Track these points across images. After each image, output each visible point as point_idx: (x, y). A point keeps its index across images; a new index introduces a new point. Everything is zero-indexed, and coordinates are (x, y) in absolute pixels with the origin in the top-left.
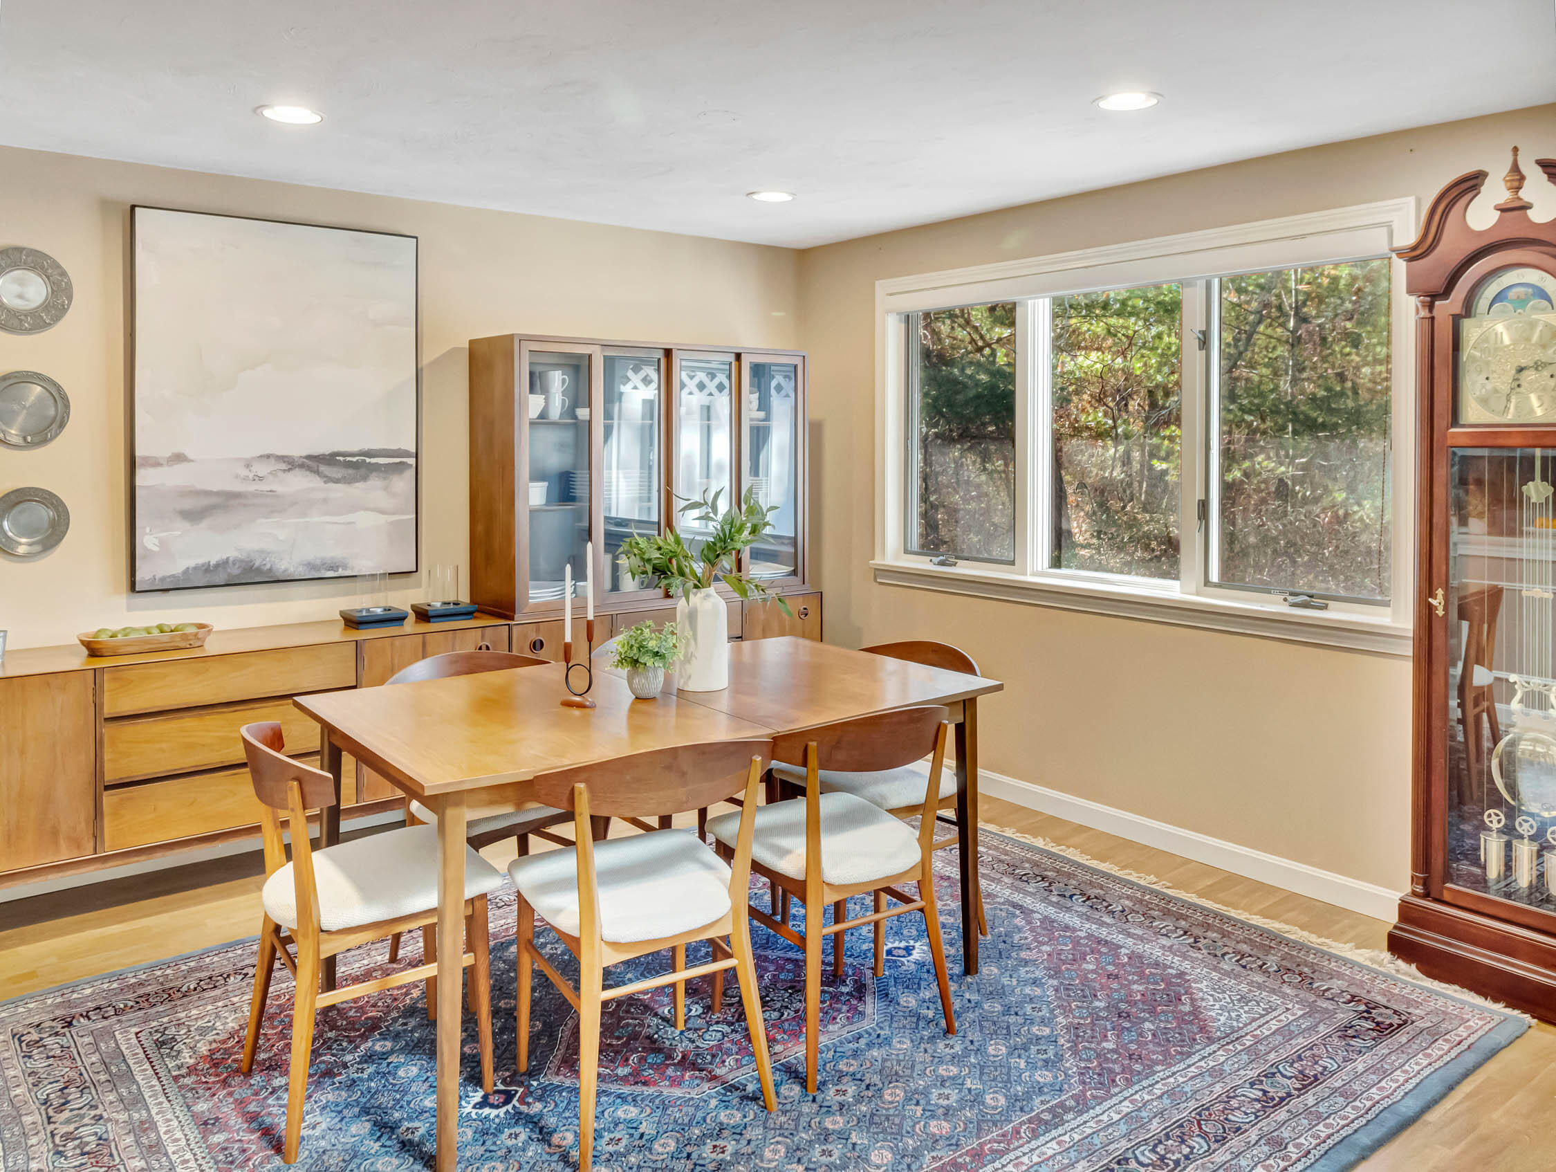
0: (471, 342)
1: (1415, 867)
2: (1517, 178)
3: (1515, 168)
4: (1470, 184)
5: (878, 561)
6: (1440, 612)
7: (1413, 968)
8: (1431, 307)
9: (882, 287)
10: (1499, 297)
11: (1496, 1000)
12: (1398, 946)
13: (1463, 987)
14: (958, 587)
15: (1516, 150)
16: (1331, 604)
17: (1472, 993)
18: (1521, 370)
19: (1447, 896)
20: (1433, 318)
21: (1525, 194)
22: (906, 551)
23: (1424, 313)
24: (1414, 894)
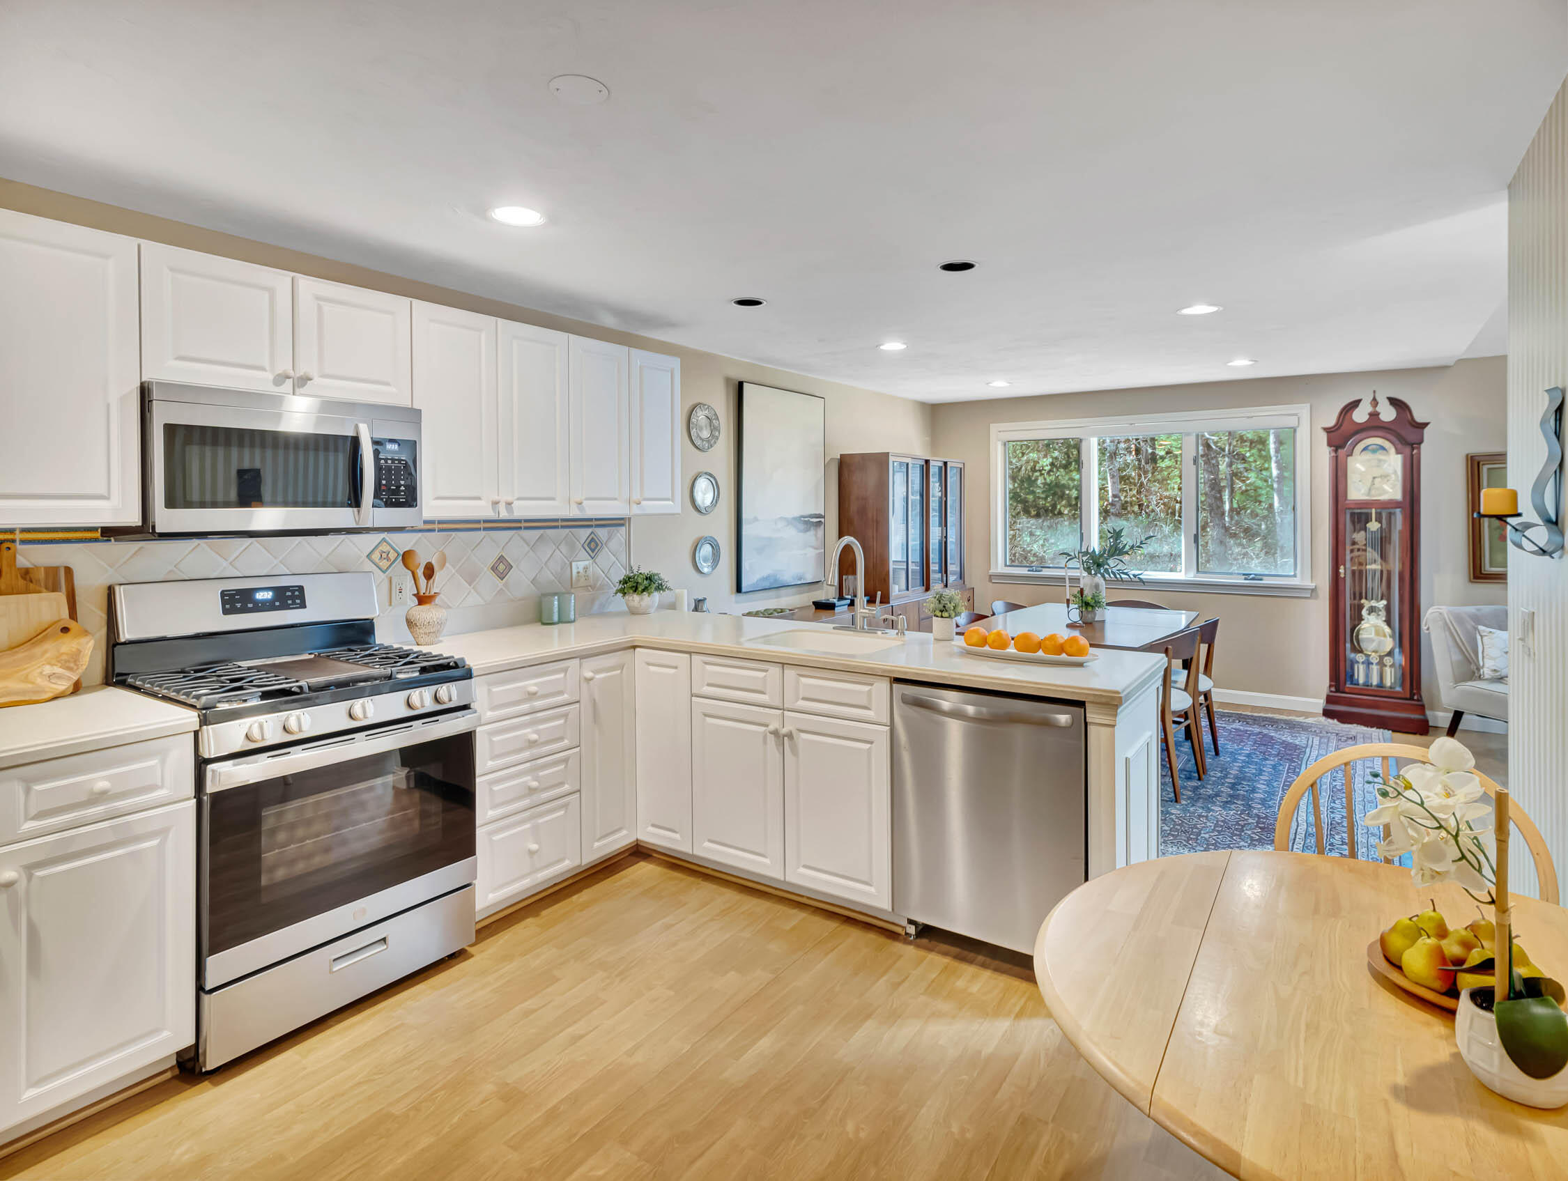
0: (841, 455)
1: (1331, 680)
2: (1375, 402)
3: (1374, 399)
4: (1355, 404)
5: (992, 571)
6: (1342, 576)
7: (1335, 721)
8: (1336, 451)
9: (994, 428)
10: (1365, 449)
11: (1372, 727)
12: (1327, 713)
13: (1358, 724)
14: (1027, 581)
15: (1374, 392)
16: (1264, 578)
17: (1359, 726)
18: (1374, 478)
19: (1347, 690)
20: (1337, 457)
21: (1378, 409)
22: (1006, 565)
23: (1333, 454)
24: (1331, 692)
